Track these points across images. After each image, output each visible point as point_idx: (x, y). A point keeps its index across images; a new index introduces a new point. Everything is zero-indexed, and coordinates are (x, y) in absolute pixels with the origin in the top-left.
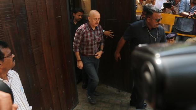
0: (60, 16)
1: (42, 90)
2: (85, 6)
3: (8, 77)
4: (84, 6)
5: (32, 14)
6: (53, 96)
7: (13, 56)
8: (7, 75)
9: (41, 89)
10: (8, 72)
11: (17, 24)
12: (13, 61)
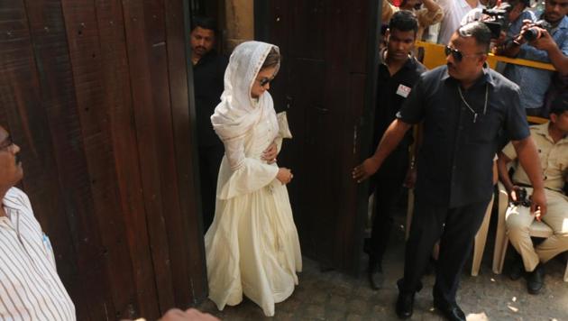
0: (163, 43)
1: (106, 254)
2: (237, 14)
3: (6, 209)
4: (234, 14)
5: (80, 33)
6: (139, 273)
7: (16, 148)
8: (3, 205)
9: (105, 251)
10: (4, 194)
11: (36, 63)
12: (17, 162)
